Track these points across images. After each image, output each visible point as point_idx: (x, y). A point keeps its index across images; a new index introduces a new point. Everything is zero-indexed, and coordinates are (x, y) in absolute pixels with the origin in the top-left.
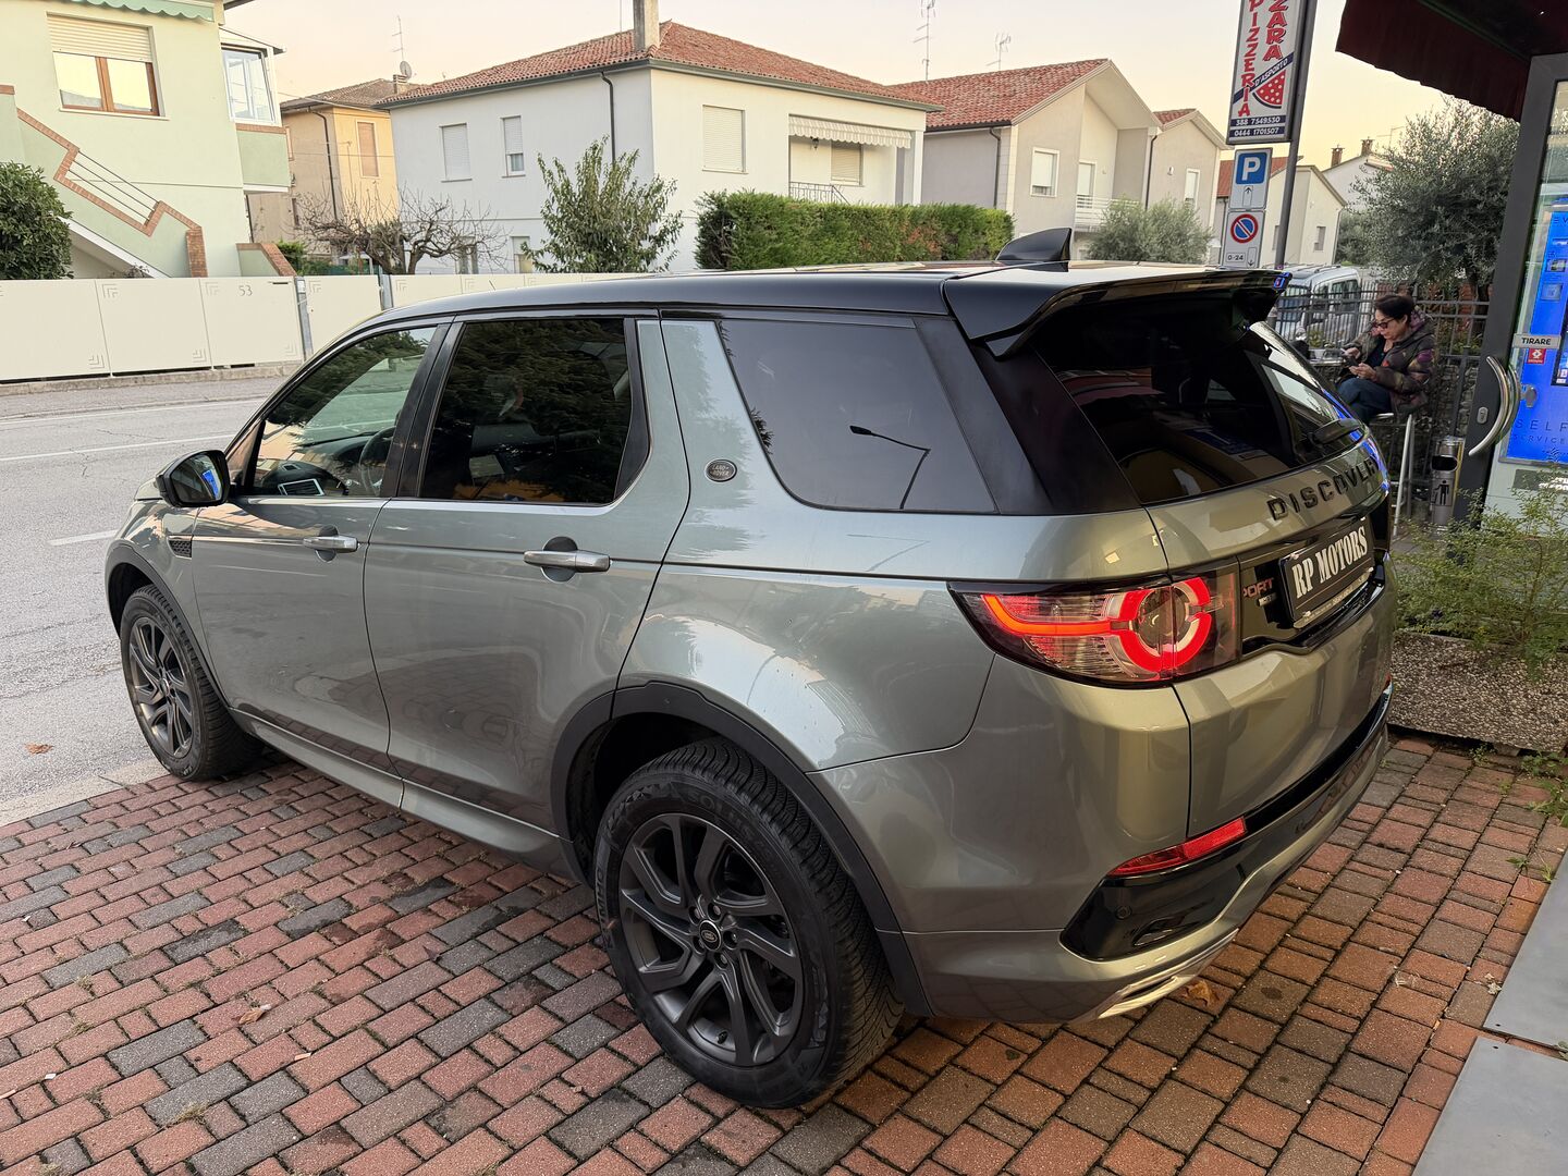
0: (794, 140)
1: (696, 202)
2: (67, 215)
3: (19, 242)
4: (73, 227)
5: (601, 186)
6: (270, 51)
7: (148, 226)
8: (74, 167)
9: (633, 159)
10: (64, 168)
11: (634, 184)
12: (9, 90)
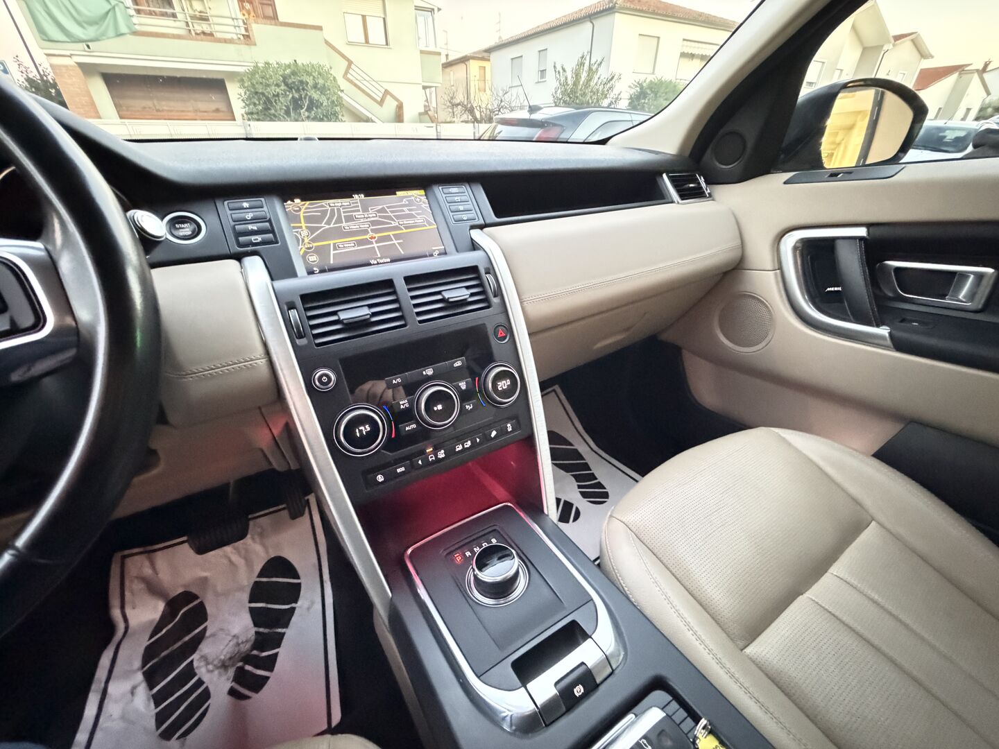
0: (683, 55)
1: (630, 87)
2: (342, 91)
3: (322, 104)
4: (345, 97)
5: (583, 79)
6: (436, 10)
7: (381, 103)
8: (351, 71)
9: (601, 63)
10: (346, 72)
11: (599, 78)
12: (320, 28)
